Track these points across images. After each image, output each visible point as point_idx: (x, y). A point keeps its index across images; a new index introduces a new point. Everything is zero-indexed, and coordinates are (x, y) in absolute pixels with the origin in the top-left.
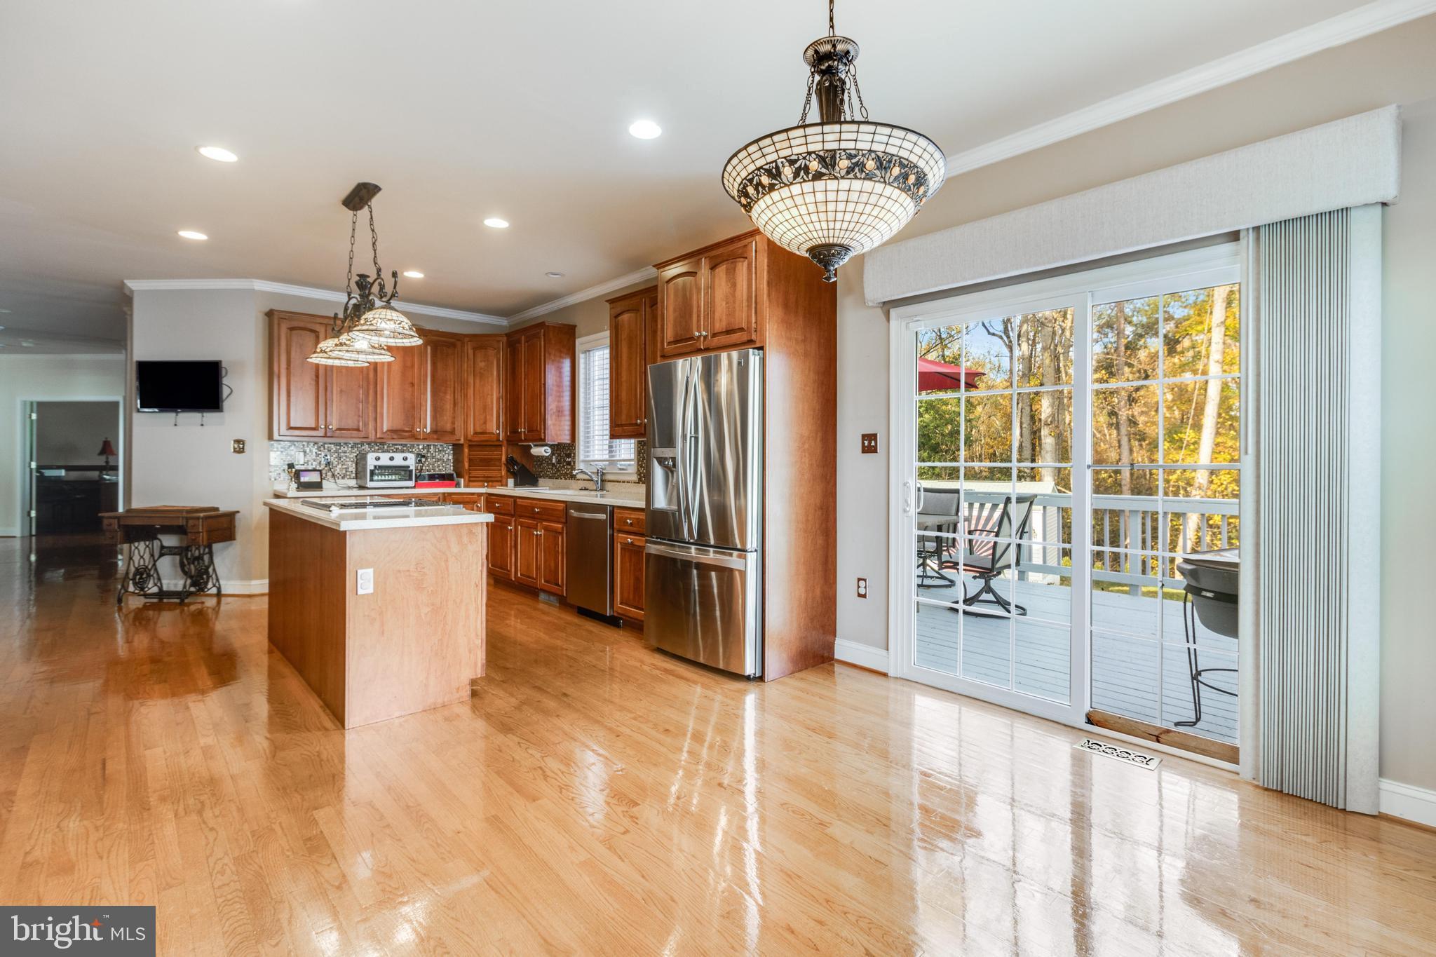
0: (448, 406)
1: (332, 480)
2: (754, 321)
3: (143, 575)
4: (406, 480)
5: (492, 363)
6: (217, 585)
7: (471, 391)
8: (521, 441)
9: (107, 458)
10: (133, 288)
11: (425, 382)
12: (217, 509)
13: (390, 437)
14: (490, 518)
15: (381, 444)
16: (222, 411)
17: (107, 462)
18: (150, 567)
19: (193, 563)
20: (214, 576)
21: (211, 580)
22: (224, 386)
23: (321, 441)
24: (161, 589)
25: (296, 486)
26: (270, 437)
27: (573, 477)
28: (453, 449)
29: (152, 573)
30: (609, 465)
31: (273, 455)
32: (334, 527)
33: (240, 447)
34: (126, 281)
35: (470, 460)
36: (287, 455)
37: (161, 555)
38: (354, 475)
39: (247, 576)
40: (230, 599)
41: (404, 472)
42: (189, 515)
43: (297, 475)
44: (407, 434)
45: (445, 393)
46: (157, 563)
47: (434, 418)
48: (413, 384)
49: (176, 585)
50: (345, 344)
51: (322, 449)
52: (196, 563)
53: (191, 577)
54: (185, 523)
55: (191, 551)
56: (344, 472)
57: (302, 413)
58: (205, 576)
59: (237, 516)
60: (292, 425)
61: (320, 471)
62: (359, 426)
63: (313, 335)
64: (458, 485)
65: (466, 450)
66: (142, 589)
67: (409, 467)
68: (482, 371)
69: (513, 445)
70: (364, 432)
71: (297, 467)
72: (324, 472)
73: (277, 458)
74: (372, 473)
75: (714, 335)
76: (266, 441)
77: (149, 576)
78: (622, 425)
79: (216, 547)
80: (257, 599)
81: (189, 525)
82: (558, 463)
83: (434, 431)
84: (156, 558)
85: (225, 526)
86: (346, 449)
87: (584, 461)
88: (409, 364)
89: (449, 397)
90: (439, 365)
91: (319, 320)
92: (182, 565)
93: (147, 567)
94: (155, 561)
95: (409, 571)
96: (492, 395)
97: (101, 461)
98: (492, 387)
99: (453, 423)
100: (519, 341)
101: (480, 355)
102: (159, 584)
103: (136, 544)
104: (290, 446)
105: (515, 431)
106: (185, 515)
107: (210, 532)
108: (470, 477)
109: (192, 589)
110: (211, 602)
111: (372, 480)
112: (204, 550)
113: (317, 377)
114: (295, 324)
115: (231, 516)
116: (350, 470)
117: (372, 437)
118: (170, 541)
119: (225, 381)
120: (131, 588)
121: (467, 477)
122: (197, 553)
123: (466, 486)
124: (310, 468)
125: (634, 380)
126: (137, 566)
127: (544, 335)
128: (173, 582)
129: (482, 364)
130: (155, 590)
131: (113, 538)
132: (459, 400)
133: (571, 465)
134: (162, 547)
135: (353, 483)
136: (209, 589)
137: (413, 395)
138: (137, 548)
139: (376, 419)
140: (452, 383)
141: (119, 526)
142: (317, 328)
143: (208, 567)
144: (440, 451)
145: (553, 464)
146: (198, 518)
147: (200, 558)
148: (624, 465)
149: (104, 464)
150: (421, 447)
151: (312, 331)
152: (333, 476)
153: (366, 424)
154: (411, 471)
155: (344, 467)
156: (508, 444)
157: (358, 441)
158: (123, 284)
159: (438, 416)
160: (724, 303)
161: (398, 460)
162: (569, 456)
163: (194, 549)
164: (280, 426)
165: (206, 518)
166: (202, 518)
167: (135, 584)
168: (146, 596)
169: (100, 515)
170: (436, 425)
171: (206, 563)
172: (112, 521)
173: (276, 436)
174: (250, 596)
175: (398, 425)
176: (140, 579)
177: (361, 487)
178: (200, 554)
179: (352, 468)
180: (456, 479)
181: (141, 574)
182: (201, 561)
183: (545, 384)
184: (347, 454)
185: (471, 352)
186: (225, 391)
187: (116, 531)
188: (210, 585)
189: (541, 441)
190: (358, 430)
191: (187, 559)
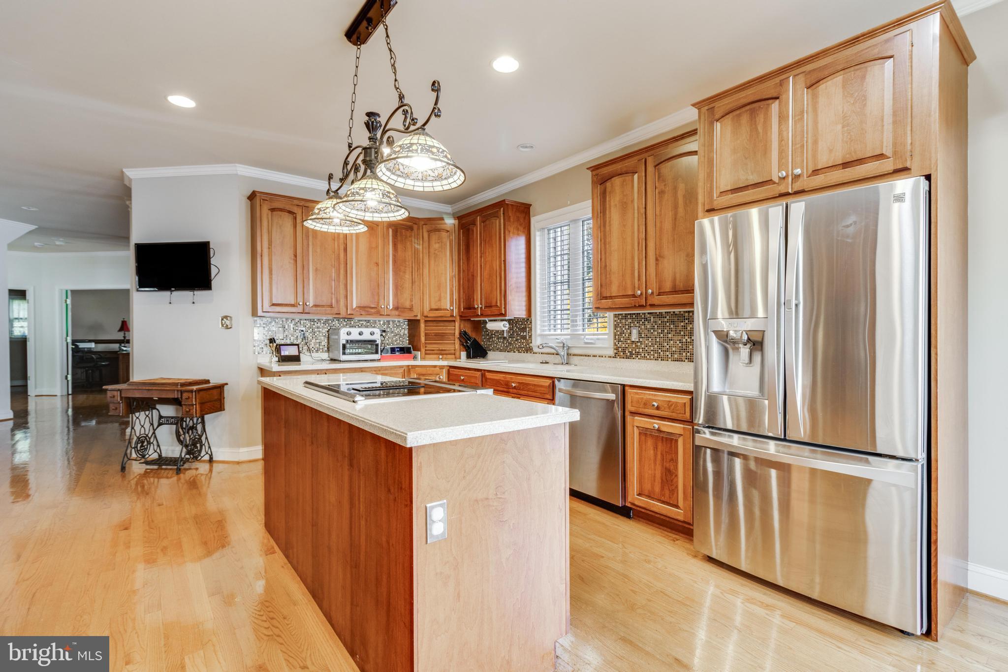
0: (408, 285)
1: (309, 354)
2: (909, 142)
3: (144, 442)
4: (372, 353)
5: (446, 245)
6: (209, 453)
7: (426, 271)
8: (478, 316)
9: (125, 334)
10: (131, 177)
11: (388, 262)
12: (208, 382)
13: (359, 313)
14: (575, 415)
15: (348, 319)
16: (211, 290)
17: (124, 337)
18: (150, 435)
19: (188, 433)
20: (206, 444)
21: (204, 447)
22: (212, 266)
23: (297, 317)
24: (160, 456)
25: (277, 359)
26: (254, 313)
27: (529, 350)
28: (409, 325)
29: (152, 440)
30: (571, 339)
31: (256, 330)
32: (398, 441)
33: (226, 322)
34: (124, 170)
35: (426, 335)
36: (269, 330)
37: (160, 424)
38: (326, 349)
39: (236, 444)
40: (221, 465)
41: (371, 345)
42: (184, 388)
43: (278, 349)
44: (373, 310)
45: (405, 272)
46: (156, 432)
47: (396, 295)
48: (377, 264)
49: (173, 451)
50: (357, 193)
51: (299, 324)
52: (190, 432)
53: (186, 446)
54: (180, 396)
55: (186, 421)
56: (318, 346)
57: (283, 291)
58: (198, 445)
59: (226, 387)
60: (274, 302)
61: (298, 345)
62: (332, 303)
63: (291, 216)
64: (415, 358)
65: (422, 325)
66: (143, 456)
67: (375, 341)
68: (436, 252)
69: (465, 320)
70: (336, 309)
71: (278, 342)
72: (300, 346)
73: (260, 334)
74: (344, 347)
75: (816, 172)
76: (250, 319)
77: (149, 443)
78: (611, 297)
79: (207, 417)
80: (244, 465)
81: (184, 398)
82: (510, 337)
83: (396, 308)
84: (155, 428)
85: (216, 398)
86: (319, 325)
87: (541, 335)
88: (374, 245)
89: (408, 276)
90: (400, 246)
91: (296, 202)
92: (178, 435)
93: (147, 435)
94: (154, 430)
95: (487, 499)
96: (446, 274)
97: (120, 336)
98: (446, 267)
99: (411, 300)
100: (474, 223)
101: (434, 237)
102: (158, 451)
103: (137, 414)
104: (270, 323)
105: (470, 307)
106: (179, 388)
107: (202, 404)
108: (426, 350)
109: (188, 456)
110: (203, 468)
111: (344, 353)
112: (198, 420)
113: (296, 256)
114: (276, 205)
115: (220, 388)
116: (323, 344)
117: (343, 313)
118: (168, 411)
119: (213, 261)
120: (134, 455)
121: (423, 350)
122: (191, 424)
123: (423, 359)
124: (289, 343)
125: (629, 247)
126: (138, 435)
127: (503, 214)
128: (171, 448)
129: (437, 246)
130: (155, 456)
131: (116, 409)
132: (416, 280)
133: (527, 339)
134: (161, 417)
135: (325, 356)
136: (202, 457)
137: (378, 274)
138: (137, 418)
139: (346, 297)
140: (410, 263)
141: (121, 398)
142: (295, 209)
143: (201, 436)
144: (398, 326)
145: (505, 338)
146: (192, 391)
147: (193, 428)
148: (591, 339)
149: (123, 338)
150: (381, 323)
151: (290, 212)
152: (309, 350)
153: (338, 301)
154: (377, 345)
155: (317, 341)
156: (461, 320)
157: (330, 317)
158: (122, 172)
159: (399, 294)
160: (839, 127)
161: (366, 336)
162: (524, 330)
163: (188, 419)
164: (264, 304)
165: (199, 390)
166: (195, 391)
167: (137, 451)
168: (147, 463)
169: (104, 387)
170: (398, 302)
171: (199, 432)
172: (115, 393)
173: (260, 313)
174: (238, 463)
175: (366, 302)
176: (141, 447)
177: (333, 360)
178: (194, 424)
179: (325, 343)
180: (413, 352)
181: (143, 442)
182: (194, 431)
183: (505, 261)
184: (321, 330)
185: (426, 235)
186: (214, 271)
187: (119, 403)
188: (203, 453)
189: (500, 315)
190: (331, 306)
191: (182, 428)
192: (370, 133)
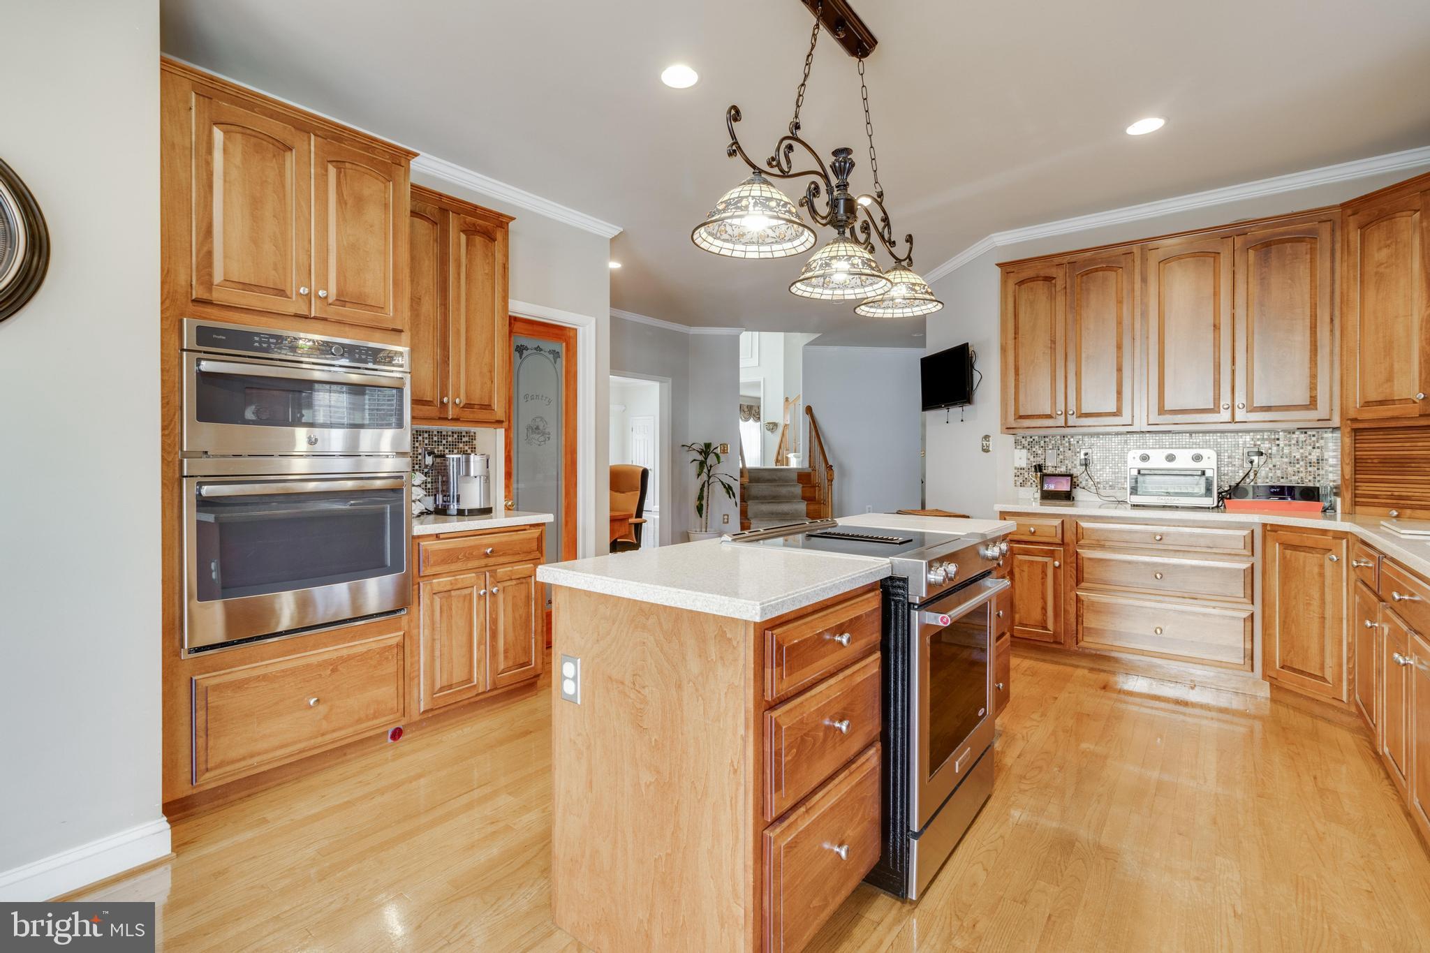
16: (972, 404)
25: (1041, 496)
43: (1044, 480)
60: (1024, 412)
61: (1069, 476)
192: (838, 178)
